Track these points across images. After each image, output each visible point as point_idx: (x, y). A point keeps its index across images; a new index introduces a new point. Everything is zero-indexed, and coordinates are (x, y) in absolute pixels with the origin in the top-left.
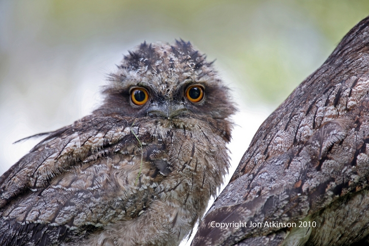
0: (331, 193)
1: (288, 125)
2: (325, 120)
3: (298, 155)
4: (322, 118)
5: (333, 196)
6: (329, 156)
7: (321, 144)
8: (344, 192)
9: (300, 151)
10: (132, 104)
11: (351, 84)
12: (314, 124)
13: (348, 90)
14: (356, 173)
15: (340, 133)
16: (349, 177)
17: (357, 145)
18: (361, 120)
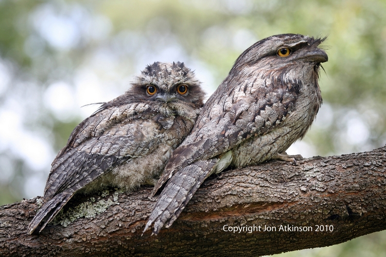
0: (241, 137)
1: (219, 101)
2: (238, 99)
3: (223, 117)
4: (237, 98)
5: (242, 139)
6: (240, 117)
7: (236, 111)
8: (248, 136)
9: (224, 115)
10: (147, 94)
11: (253, 81)
12: (233, 101)
13: (252, 84)
14: (255, 126)
15: (246, 106)
16: (251, 128)
17: (256, 111)
18: (258, 98)
